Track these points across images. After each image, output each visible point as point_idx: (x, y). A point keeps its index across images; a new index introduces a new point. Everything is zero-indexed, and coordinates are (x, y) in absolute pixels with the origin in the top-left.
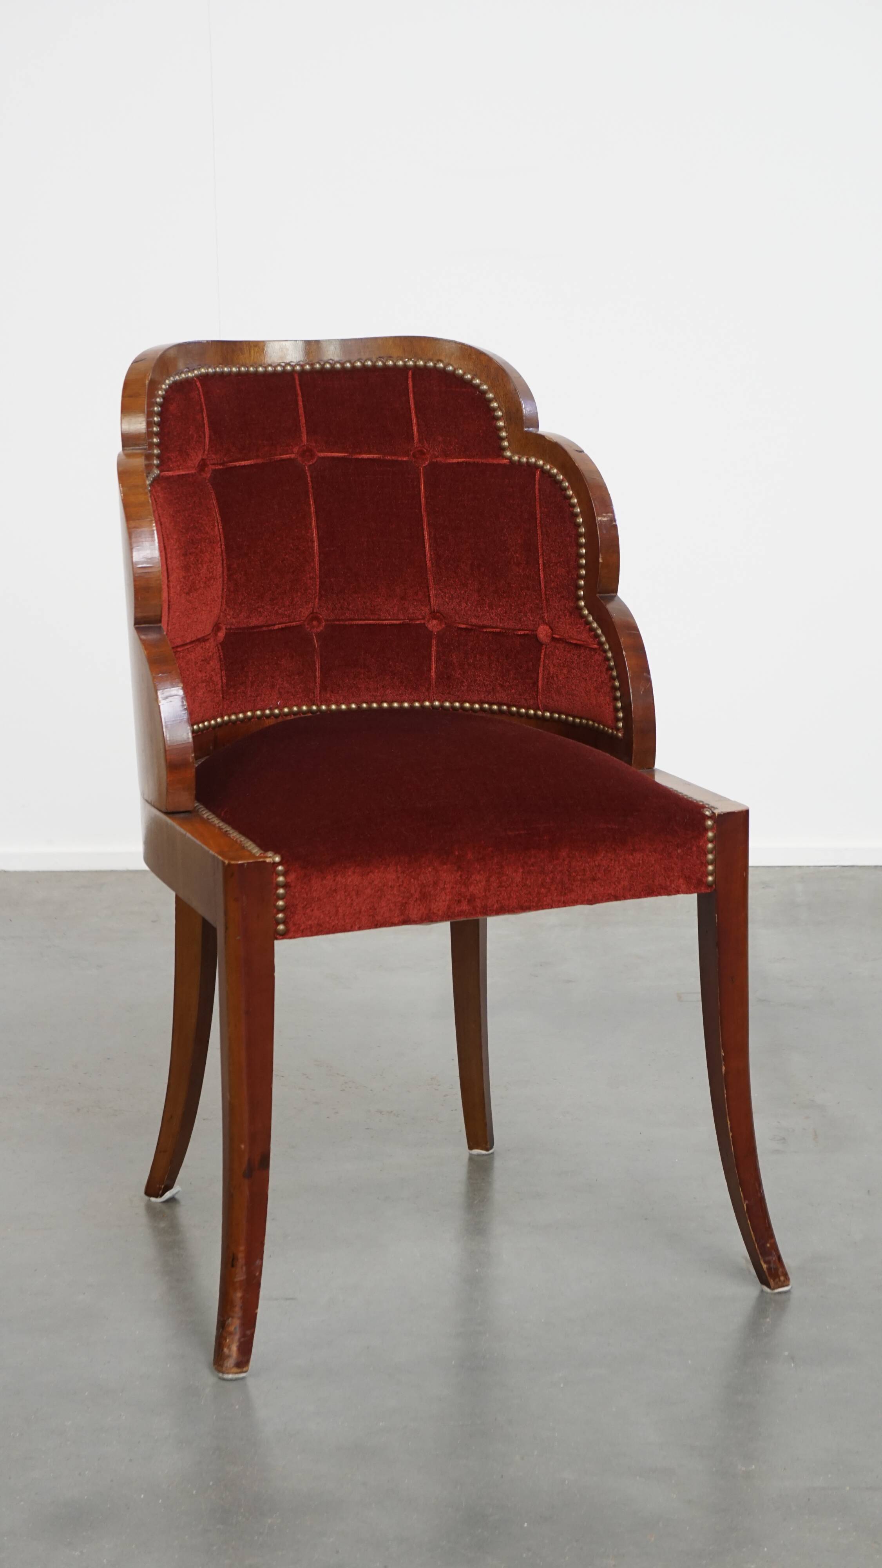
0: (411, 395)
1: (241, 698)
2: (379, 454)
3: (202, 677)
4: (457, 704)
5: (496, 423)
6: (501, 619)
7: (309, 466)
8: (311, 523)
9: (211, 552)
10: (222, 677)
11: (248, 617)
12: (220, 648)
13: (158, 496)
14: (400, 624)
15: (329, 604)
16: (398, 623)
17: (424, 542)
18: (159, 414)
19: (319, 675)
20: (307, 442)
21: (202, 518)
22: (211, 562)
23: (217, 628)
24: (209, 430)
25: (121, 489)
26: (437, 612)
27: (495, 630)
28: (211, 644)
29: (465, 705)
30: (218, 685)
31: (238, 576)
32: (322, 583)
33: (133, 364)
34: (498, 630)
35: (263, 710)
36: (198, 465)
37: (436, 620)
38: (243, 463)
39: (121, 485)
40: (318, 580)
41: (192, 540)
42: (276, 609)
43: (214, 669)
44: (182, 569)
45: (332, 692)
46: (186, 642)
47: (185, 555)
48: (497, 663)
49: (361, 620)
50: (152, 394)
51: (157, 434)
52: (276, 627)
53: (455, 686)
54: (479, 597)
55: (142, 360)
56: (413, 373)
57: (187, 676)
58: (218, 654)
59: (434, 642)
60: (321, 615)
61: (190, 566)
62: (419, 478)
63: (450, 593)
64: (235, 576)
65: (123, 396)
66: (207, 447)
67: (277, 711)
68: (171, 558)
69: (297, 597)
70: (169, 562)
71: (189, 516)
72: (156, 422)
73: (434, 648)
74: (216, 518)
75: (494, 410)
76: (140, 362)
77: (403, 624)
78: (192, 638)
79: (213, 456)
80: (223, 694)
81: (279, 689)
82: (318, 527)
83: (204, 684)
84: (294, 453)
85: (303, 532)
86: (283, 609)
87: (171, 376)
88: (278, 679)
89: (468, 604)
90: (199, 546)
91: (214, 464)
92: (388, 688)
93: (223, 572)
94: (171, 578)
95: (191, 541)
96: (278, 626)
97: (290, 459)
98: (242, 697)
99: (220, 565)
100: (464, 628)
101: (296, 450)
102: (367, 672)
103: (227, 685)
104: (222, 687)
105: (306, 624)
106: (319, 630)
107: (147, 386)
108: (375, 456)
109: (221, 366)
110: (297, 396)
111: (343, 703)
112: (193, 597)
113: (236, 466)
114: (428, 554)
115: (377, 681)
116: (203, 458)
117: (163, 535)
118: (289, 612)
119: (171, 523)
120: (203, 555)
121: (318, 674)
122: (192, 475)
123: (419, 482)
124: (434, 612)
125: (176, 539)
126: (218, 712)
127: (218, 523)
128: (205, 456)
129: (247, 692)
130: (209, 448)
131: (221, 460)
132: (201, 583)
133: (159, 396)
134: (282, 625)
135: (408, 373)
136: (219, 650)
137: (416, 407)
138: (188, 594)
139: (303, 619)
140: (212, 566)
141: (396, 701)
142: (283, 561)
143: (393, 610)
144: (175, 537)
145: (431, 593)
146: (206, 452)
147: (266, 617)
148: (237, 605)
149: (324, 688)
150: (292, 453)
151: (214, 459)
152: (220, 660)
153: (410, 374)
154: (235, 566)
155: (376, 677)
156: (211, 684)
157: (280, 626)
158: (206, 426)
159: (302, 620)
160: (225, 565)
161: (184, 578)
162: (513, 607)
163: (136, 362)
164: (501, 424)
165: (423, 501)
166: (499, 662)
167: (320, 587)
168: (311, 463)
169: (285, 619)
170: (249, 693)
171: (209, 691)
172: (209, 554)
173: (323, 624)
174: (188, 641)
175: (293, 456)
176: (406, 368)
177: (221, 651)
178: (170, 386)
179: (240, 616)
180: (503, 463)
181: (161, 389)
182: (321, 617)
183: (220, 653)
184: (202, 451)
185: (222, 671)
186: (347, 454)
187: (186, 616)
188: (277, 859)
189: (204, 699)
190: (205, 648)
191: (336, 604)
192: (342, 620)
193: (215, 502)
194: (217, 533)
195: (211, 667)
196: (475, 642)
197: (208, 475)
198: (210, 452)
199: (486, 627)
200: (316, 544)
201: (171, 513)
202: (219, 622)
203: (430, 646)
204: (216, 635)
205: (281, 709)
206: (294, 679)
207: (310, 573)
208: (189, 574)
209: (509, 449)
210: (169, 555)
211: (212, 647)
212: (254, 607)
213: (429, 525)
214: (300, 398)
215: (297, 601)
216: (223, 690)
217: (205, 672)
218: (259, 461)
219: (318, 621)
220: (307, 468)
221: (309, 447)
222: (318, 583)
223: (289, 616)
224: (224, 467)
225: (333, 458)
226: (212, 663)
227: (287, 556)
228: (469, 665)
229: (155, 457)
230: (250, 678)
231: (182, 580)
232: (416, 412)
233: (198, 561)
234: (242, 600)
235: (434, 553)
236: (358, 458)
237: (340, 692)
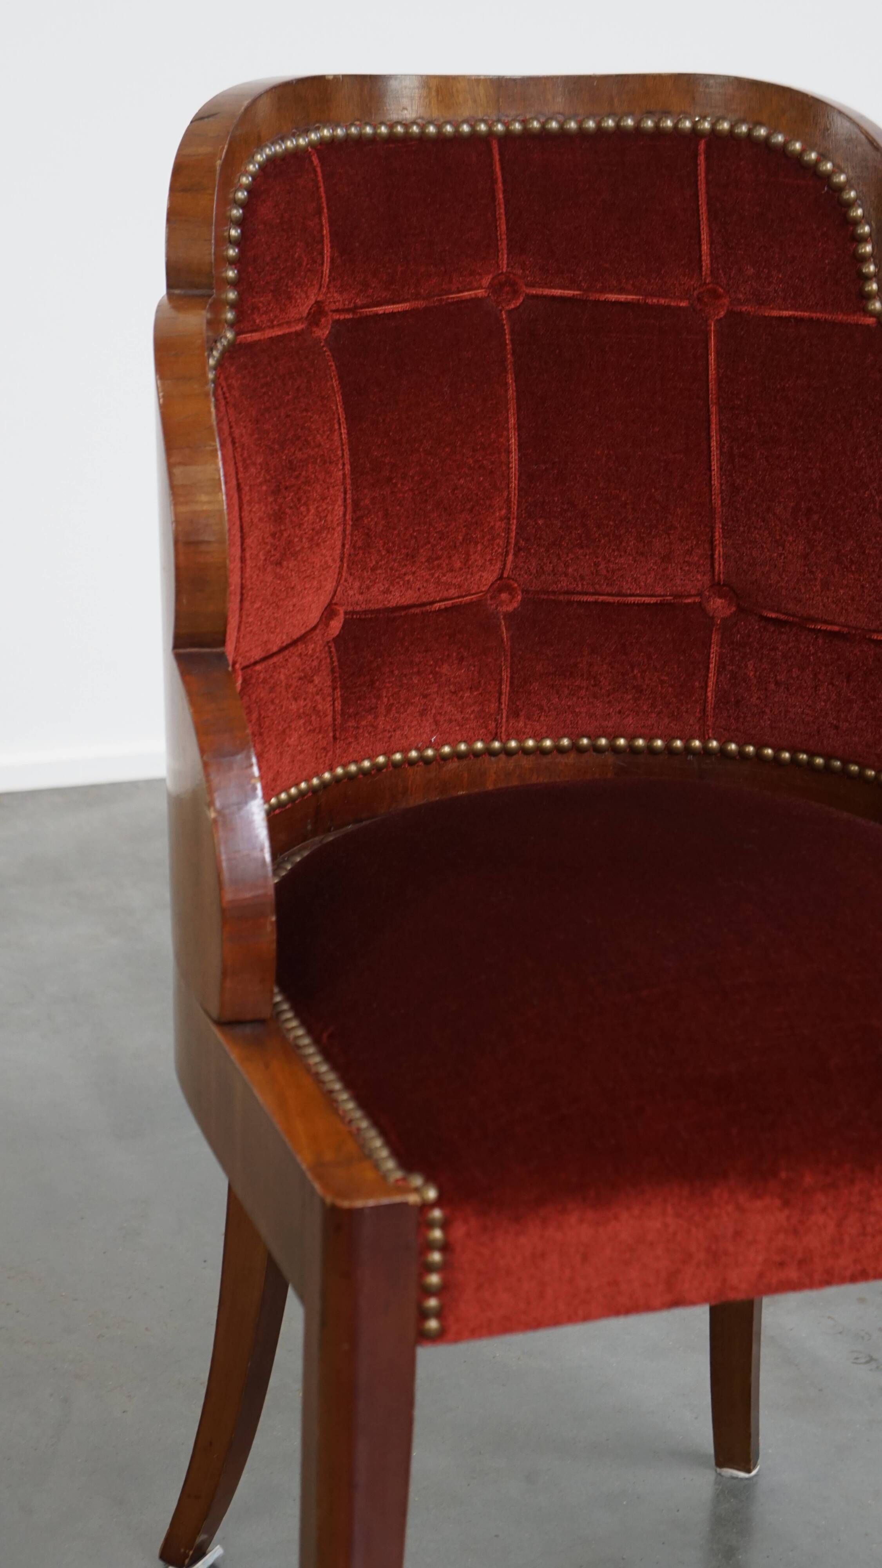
0: (702, 187)
1: (367, 735)
2: (636, 295)
3: (298, 709)
4: (751, 749)
5: (856, 246)
6: (842, 608)
7: (509, 312)
8: (507, 421)
9: (324, 481)
10: (334, 700)
11: (387, 591)
12: (333, 649)
13: (230, 387)
14: (656, 604)
15: (531, 564)
16: (652, 602)
17: (710, 462)
18: (240, 223)
19: (508, 688)
20: (508, 267)
21: (311, 417)
22: (324, 499)
23: (329, 612)
24: (332, 247)
25: (159, 382)
26: (724, 585)
27: (829, 628)
28: (315, 647)
29: (766, 751)
30: (326, 716)
31: (372, 519)
32: (521, 527)
33: (194, 123)
34: (836, 628)
35: (405, 751)
36: (309, 313)
37: (720, 597)
38: (390, 308)
39: (158, 377)
40: (515, 521)
41: (291, 462)
42: (436, 575)
43: (321, 690)
44: (270, 519)
45: (529, 719)
46: (271, 652)
47: (276, 492)
48: (830, 687)
49: (586, 594)
50: (228, 182)
51: (232, 263)
52: (437, 606)
53: (748, 719)
54: (805, 566)
55: (208, 117)
56: (708, 146)
57: (270, 714)
58: (329, 660)
59: (715, 637)
60: (516, 581)
61: (284, 513)
62: (707, 342)
63: (751, 554)
64: (366, 521)
65: (173, 189)
66: (326, 280)
67: (430, 752)
68: (250, 502)
69: (475, 552)
70: (245, 514)
71: (288, 416)
72: (232, 239)
73: (714, 649)
74: (336, 416)
75: (856, 223)
76: (206, 120)
77: (662, 604)
78: (283, 643)
79: (335, 295)
80: (334, 731)
81: (434, 716)
82: (520, 427)
83: (302, 721)
84: (482, 288)
85: (493, 436)
86: (449, 575)
87: (266, 146)
88: (435, 699)
89: (784, 576)
90: (304, 473)
91: (337, 311)
92: (628, 715)
93: (345, 514)
94: (248, 541)
95: (288, 465)
96: (439, 604)
97: (476, 301)
98: (370, 733)
99: (340, 502)
100: (772, 619)
101: (486, 281)
102: (593, 686)
103: (343, 713)
104: (334, 720)
105: (489, 598)
106: (510, 609)
107: (218, 172)
108: (630, 297)
109: (358, 123)
110: (494, 181)
111: (547, 737)
112: (288, 568)
113: (377, 315)
114: (715, 482)
115: (609, 702)
116: (319, 299)
117: (235, 463)
118: (459, 580)
119: (252, 435)
120: (309, 489)
121: (505, 688)
122: (297, 334)
123: (707, 348)
124: (719, 583)
125: (260, 464)
126: (325, 764)
127: (340, 424)
128: (321, 296)
129: (378, 724)
130: (330, 282)
131: (350, 302)
132: (304, 540)
133: (241, 187)
134: (446, 603)
135: (697, 145)
136: (330, 652)
137: (709, 211)
138: (279, 564)
139: (484, 589)
140: (325, 507)
141: (640, 737)
142: (454, 490)
143: (646, 579)
144: (260, 460)
145: (717, 552)
146: (324, 290)
147: (419, 589)
148: (367, 572)
149: (515, 713)
150: (480, 287)
151: (339, 301)
152: (333, 671)
153: (702, 146)
154: (367, 502)
155: (608, 696)
156: (314, 717)
157: (442, 605)
158: (327, 241)
159: (481, 592)
160: (349, 501)
161: (273, 535)
162: (866, 591)
163: (199, 118)
164: (868, 248)
165: (712, 385)
166: (833, 685)
167: (517, 533)
168: (513, 306)
169: (453, 592)
170: (381, 726)
171: (310, 730)
172: (321, 485)
173: (520, 597)
174: (275, 649)
175: (480, 293)
176: (695, 134)
177: (334, 654)
178: (263, 167)
179: (372, 589)
180: (867, 323)
181: (246, 173)
182: (516, 585)
183: (331, 659)
184: (317, 286)
185: (334, 689)
186: (578, 292)
187: (274, 605)
188: (432, 1194)
189: (299, 748)
190: (306, 655)
191: (544, 564)
192: (554, 593)
193: (335, 383)
194: (337, 443)
195: (316, 686)
196: (790, 645)
197: (323, 333)
198: (331, 290)
199: (814, 620)
200: (514, 456)
201: (254, 413)
202: (334, 602)
203: (707, 645)
204: (327, 625)
205: (437, 749)
206: (462, 697)
207: (500, 510)
208: (283, 528)
209: (878, 298)
210: (246, 499)
211: (318, 650)
212: (397, 573)
213: (721, 430)
214: (500, 186)
215: (476, 561)
216: (335, 725)
217: (305, 700)
218: (420, 304)
219: (510, 594)
220: (504, 316)
221: (511, 276)
222: (514, 527)
223: (460, 587)
224: (355, 317)
225: (554, 298)
226: (316, 680)
227: (462, 481)
228: (777, 684)
229: (228, 307)
230: (385, 700)
231: (270, 540)
232: (708, 219)
233: (299, 499)
234: (377, 563)
235: (727, 482)
236: (599, 300)
237: (542, 719)
